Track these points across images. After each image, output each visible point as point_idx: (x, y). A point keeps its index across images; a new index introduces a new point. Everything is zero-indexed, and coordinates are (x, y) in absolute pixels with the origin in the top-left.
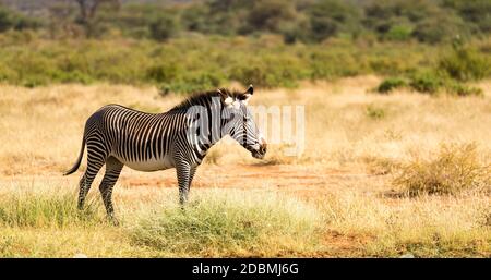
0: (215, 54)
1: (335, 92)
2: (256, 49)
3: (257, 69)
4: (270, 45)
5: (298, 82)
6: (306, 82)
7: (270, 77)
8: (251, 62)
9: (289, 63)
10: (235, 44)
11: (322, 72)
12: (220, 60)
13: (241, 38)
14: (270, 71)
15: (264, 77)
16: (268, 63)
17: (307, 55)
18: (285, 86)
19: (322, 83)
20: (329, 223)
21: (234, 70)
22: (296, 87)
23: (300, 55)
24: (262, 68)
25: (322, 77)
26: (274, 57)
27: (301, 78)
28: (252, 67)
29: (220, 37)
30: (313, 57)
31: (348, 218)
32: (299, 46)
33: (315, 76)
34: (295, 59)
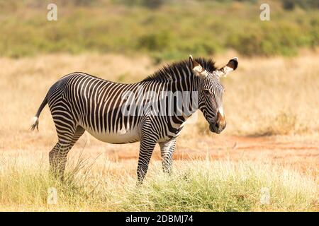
0: (210, 22)
3: (254, 37)
7: (267, 45)
8: (247, 29)
9: (288, 29)
10: (231, 10)
14: (267, 38)
15: (261, 45)
22: (295, 54)
23: (299, 22)
24: (259, 35)
27: (299, 44)
28: (248, 35)
30: (313, 23)
32: (299, 11)
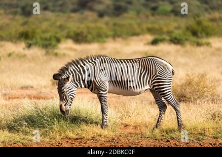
1: (127, 44)
2: (81, 21)
4: (90, 18)
5: (105, 39)
6: (110, 40)
11: (119, 33)
12: (61, 27)
13: (73, 15)
16: (88, 28)
17: (111, 23)
18: (98, 42)
19: (119, 40)
20: (122, 119)
21: (68, 33)
25: (119, 36)
26: (92, 25)
29: (61, 14)
31: (133, 116)
33: (116, 36)
34: (104, 26)
